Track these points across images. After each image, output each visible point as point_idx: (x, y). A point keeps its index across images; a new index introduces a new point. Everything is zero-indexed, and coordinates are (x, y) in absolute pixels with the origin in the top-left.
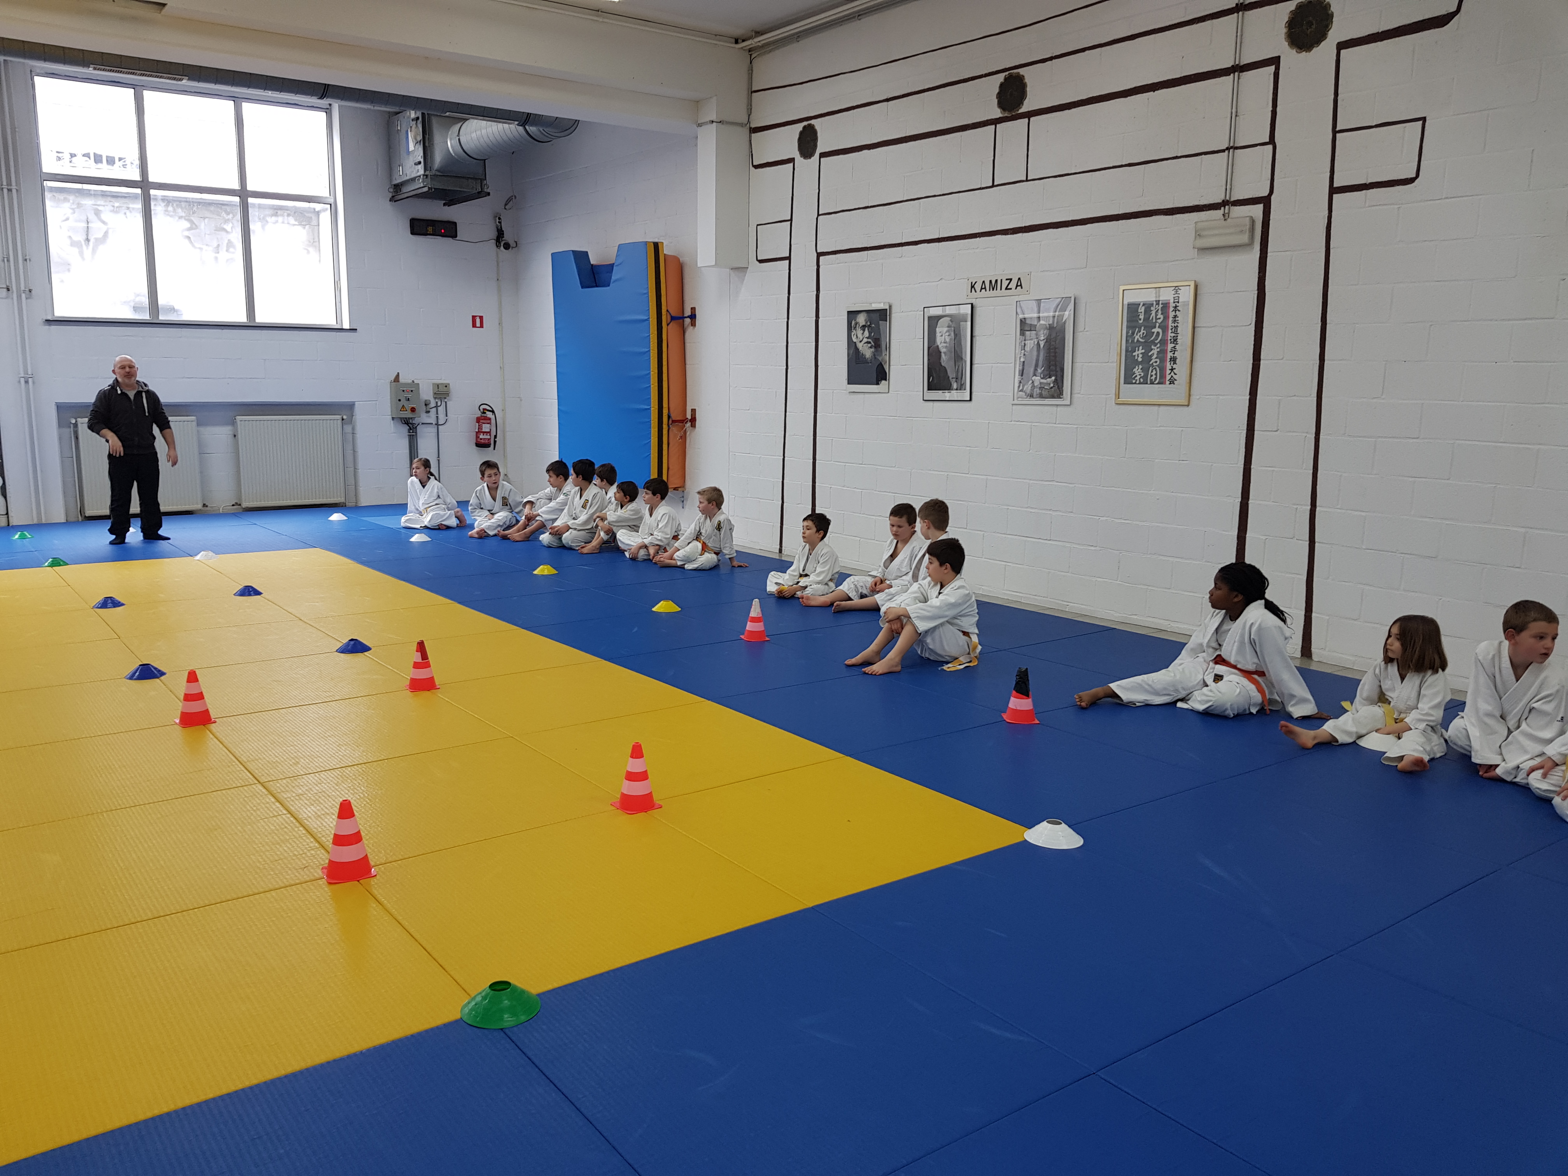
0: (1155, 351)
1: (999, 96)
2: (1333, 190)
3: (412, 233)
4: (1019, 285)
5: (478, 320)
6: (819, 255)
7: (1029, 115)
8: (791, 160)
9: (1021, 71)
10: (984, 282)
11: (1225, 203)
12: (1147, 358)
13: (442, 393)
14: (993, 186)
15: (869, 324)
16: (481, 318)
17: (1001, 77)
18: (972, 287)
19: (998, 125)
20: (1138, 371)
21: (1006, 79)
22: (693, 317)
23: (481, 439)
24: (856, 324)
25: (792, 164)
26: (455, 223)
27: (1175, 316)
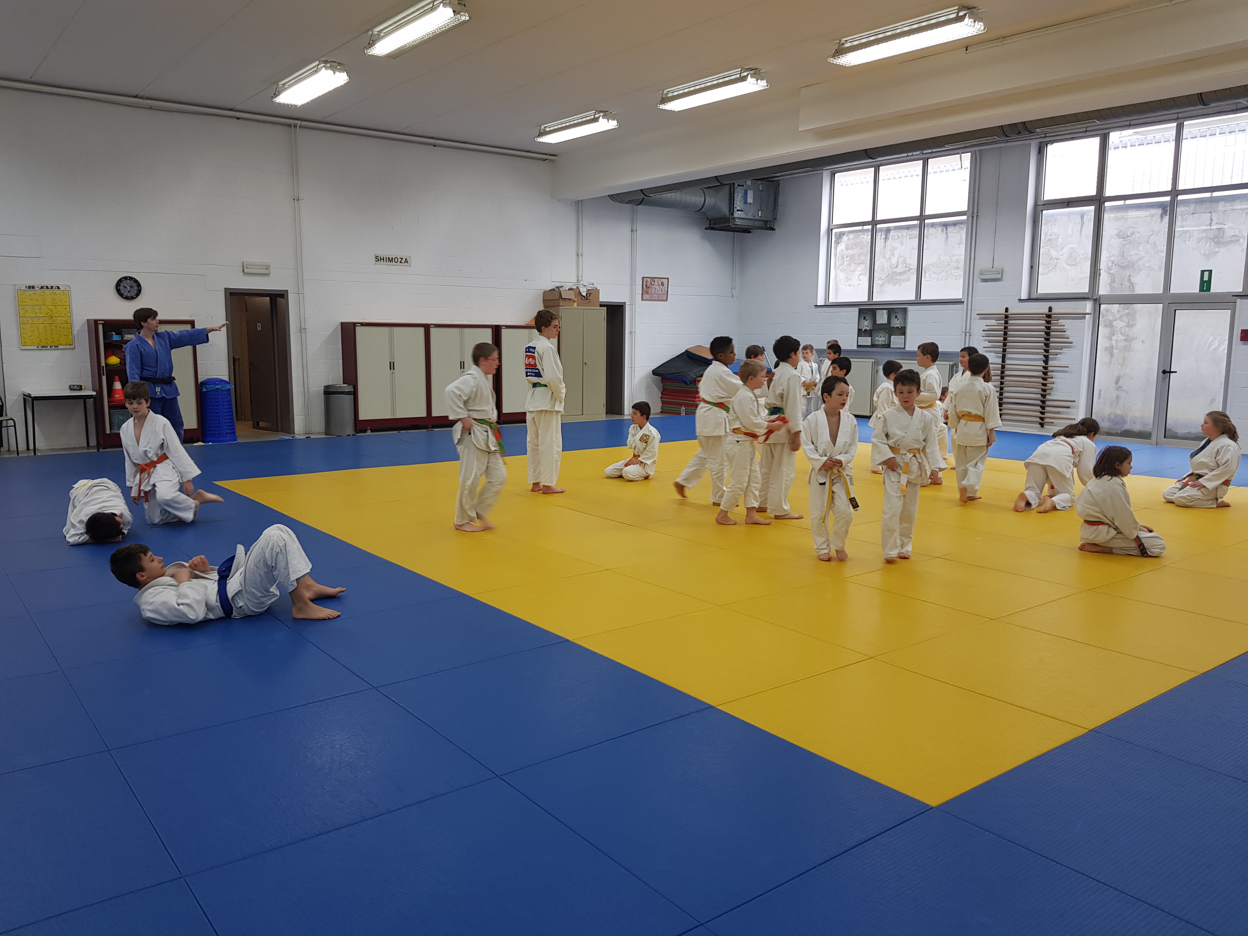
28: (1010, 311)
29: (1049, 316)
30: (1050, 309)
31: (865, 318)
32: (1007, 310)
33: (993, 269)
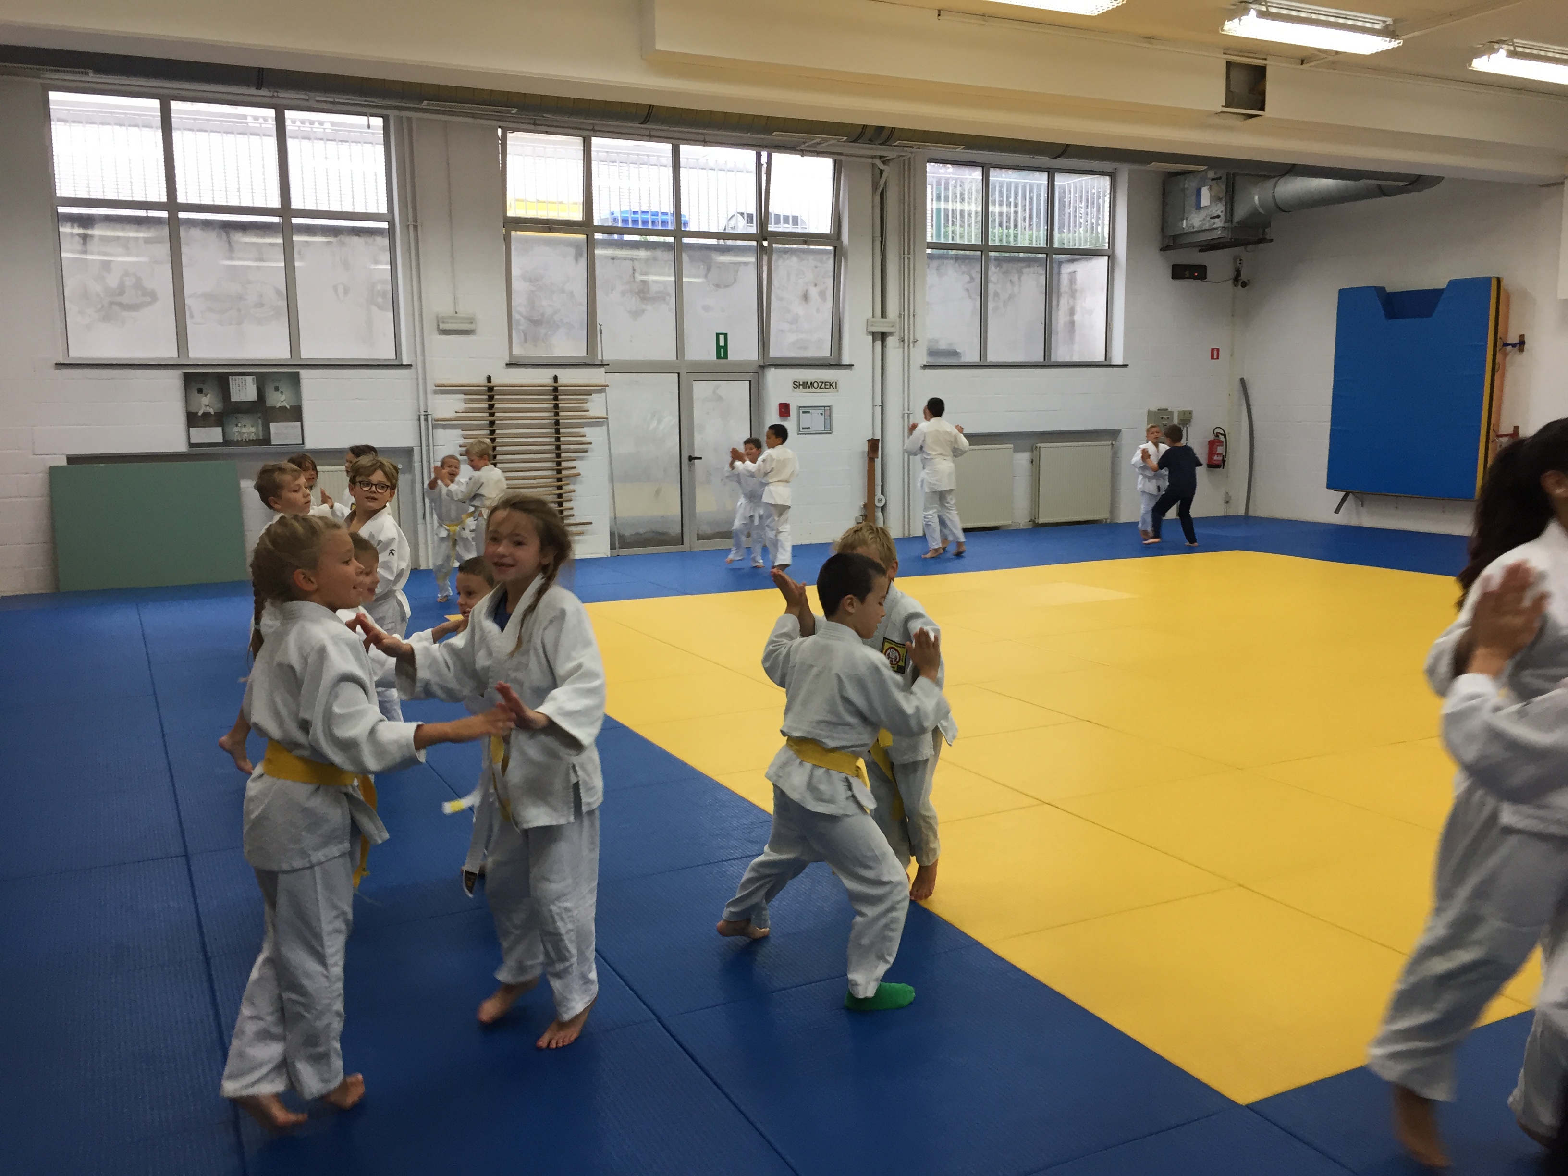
3: (1173, 278)
5: (1215, 353)
13: (1187, 418)
16: (1218, 350)
22: (1521, 344)
23: (1215, 460)
26: (1205, 267)
28: (495, 381)
29: (556, 389)
30: (556, 378)
31: (200, 391)
32: (489, 379)
33: (457, 315)
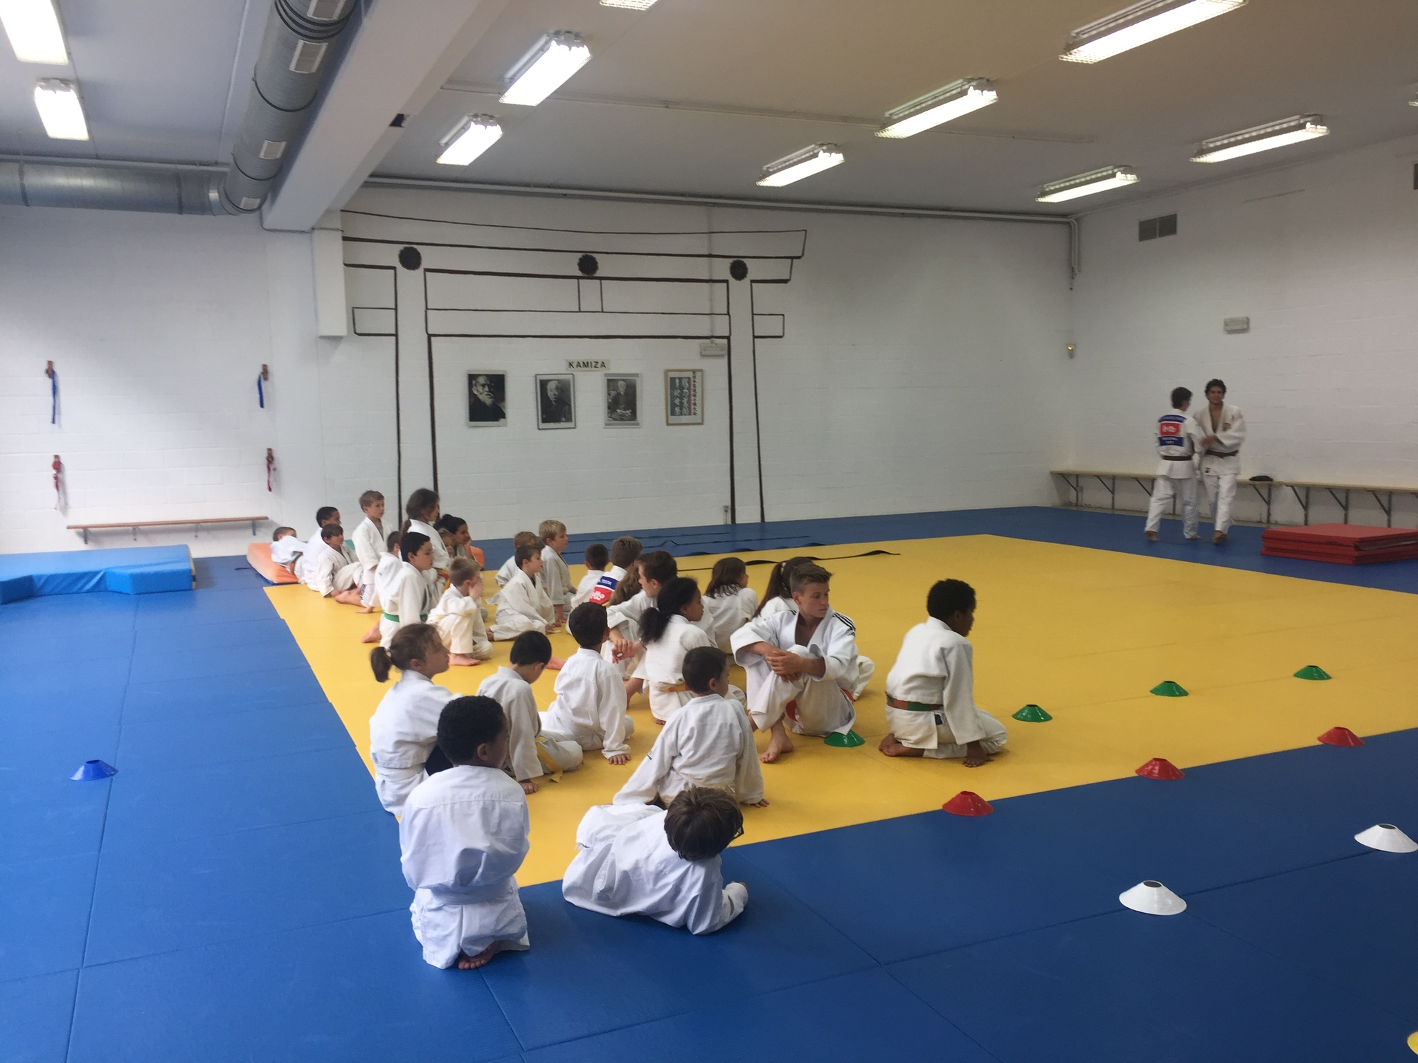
0: (685, 400)
1: (579, 264)
2: (755, 337)
4: (603, 365)
6: (430, 336)
7: (601, 278)
8: (394, 268)
9: (594, 255)
10: (579, 363)
11: (712, 337)
12: (681, 403)
14: (580, 311)
15: (489, 383)
17: (580, 255)
18: (571, 364)
19: (580, 280)
20: (677, 409)
21: (583, 256)
22: (265, 373)
24: (477, 382)
25: (393, 271)
27: (694, 386)
